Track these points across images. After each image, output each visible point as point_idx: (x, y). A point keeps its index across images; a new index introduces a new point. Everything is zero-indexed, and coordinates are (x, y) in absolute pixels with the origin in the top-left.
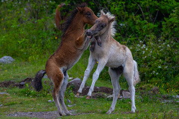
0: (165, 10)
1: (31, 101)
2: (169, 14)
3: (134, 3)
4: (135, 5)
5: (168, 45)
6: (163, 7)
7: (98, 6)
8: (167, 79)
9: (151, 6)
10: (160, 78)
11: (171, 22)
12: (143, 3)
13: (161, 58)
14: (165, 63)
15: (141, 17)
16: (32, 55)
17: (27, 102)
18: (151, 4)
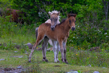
0: (75, 11)
1: (5, 52)
2: (78, 13)
3: (58, 7)
4: (59, 8)
5: (78, 26)
6: (74, 9)
7: (39, 8)
8: (78, 44)
9: (68, 9)
10: (74, 44)
11: (78, 17)
12: (63, 7)
13: (75, 33)
15: (63, 14)
16: (3, 35)
18: (68, 7)
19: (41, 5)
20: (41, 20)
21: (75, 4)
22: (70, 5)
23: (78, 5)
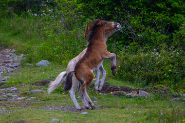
0: (175, 24)
2: (179, 27)
3: (150, 18)
4: (151, 19)
5: (177, 53)
6: (174, 22)
8: (176, 81)
9: (164, 20)
10: (170, 80)
11: (180, 34)
12: (157, 18)
13: (172, 63)
14: (175, 67)
15: (156, 29)
16: (65, 59)
17: (60, 98)
18: (164, 19)
19: (123, 15)
20: (123, 38)
21: (176, 15)
22: (167, 15)
23: (179, 15)
